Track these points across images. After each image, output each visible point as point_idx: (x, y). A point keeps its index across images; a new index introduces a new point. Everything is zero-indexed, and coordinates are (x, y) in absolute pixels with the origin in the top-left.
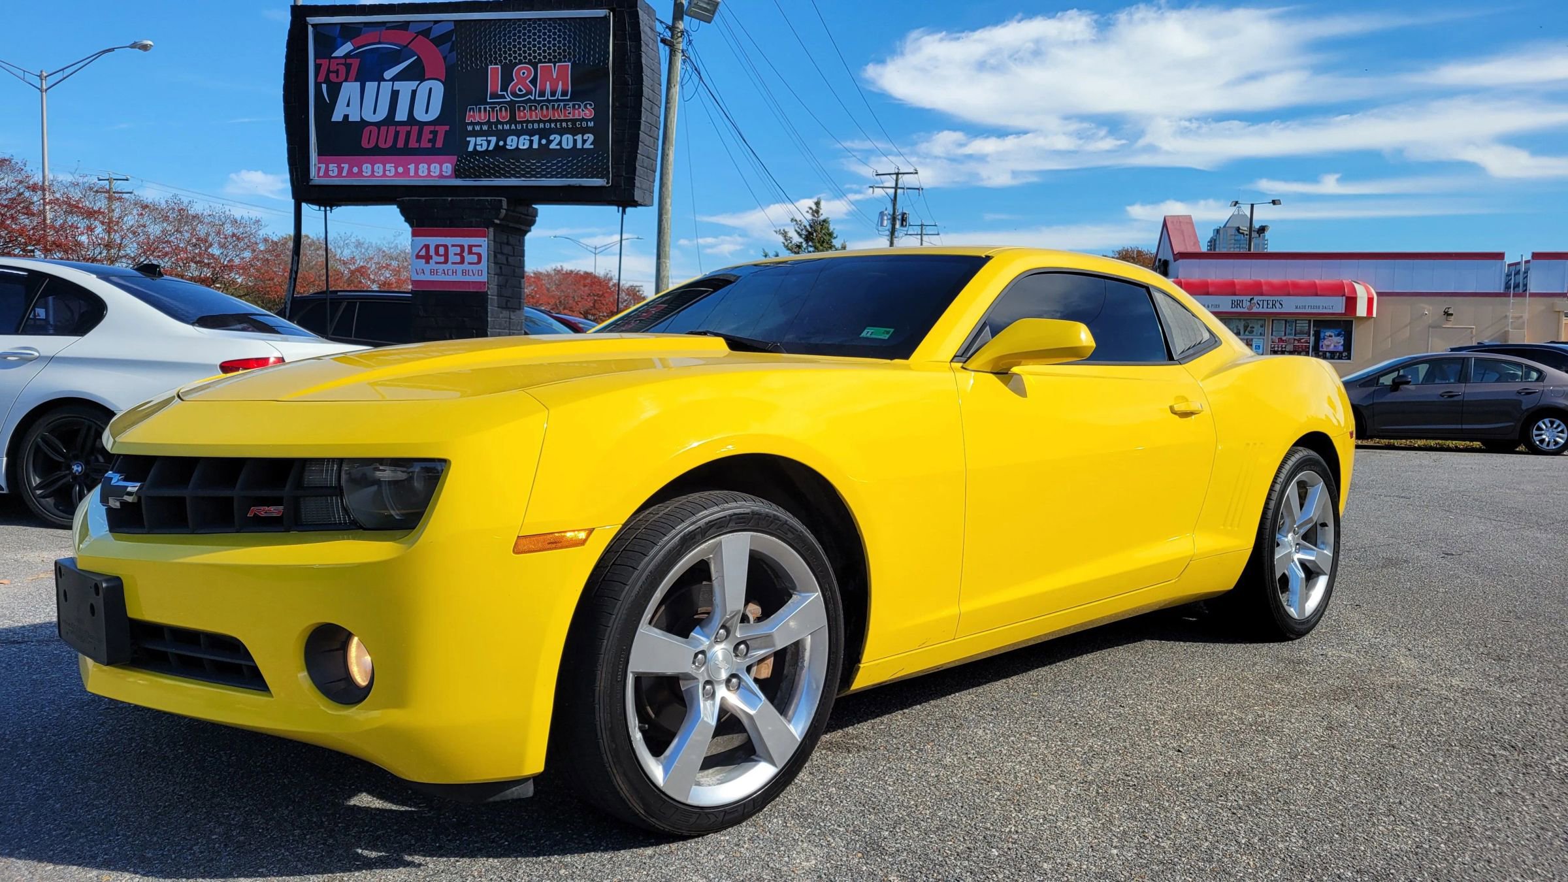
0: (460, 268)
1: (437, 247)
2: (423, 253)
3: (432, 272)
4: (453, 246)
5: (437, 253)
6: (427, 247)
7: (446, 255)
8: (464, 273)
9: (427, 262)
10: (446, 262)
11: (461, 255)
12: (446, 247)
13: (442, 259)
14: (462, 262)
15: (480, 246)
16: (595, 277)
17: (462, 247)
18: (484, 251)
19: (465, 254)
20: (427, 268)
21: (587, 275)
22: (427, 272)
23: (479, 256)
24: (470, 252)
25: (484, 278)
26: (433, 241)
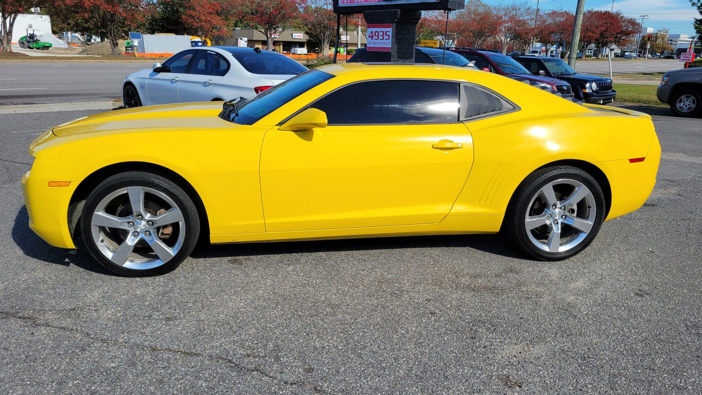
0: (382, 41)
1: (375, 32)
2: (371, 35)
3: (374, 43)
4: (380, 32)
5: (375, 35)
6: (372, 32)
7: (378, 36)
8: (384, 43)
9: (372, 39)
10: (378, 39)
11: (383, 36)
12: (378, 32)
13: (377, 38)
14: (383, 39)
15: (389, 32)
16: (611, 14)
17: (383, 32)
18: (390, 34)
19: (384, 35)
20: (372, 41)
21: (606, 13)
22: (372, 43)
23: (389, 36)
24: (386, 35)
25: (390, 46)
26: (374, 30)
